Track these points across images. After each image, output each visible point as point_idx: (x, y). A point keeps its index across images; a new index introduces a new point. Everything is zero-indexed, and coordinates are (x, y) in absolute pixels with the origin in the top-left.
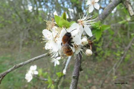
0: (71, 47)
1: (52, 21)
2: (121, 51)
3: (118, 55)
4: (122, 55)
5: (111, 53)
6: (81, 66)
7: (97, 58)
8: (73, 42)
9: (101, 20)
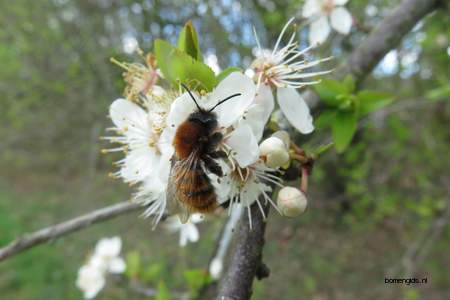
0: (212, 176)
1: (149, 64)
2: (435, 197)
3: (424, 211)
4: (438, 214)
5: (400, 205)
6: (260, 257)
7: (349, 219)
8: (223, 155)
9: (356, 75)
